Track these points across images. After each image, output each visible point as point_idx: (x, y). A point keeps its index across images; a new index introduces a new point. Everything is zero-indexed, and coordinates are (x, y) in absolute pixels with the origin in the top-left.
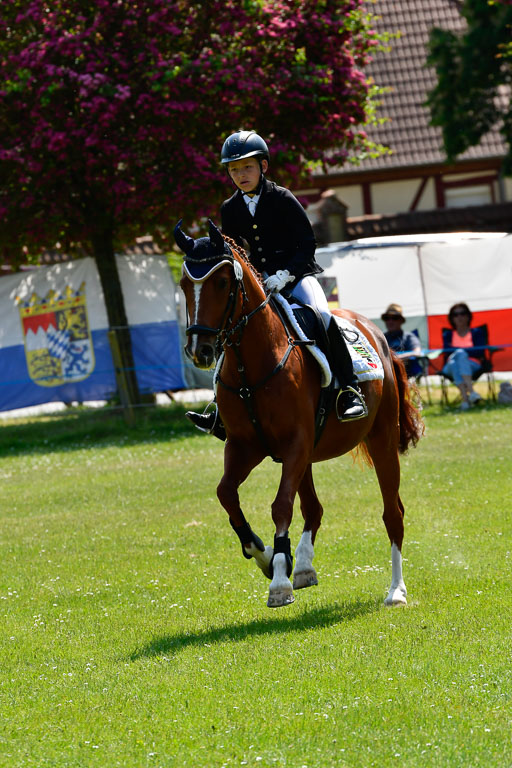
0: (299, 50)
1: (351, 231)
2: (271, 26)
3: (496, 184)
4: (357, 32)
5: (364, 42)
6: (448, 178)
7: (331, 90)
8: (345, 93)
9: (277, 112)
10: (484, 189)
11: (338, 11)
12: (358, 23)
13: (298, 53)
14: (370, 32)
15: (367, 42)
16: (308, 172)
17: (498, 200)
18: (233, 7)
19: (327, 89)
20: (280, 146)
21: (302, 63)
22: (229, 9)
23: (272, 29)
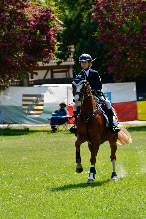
0: (38, 31)
1: (30, 83)
2: (30, 24)
3: (67, 73)
4: (54, 27)
5: (55, 30)
6: (54, 70)
7: (46, 42)
8: (50, 43)
9: (31, 48)
10: (64, 74)
11: (49, 21)
12: (54, 24)
13: (37, 32)
14: (57, 27)
15: (56, 30)
16: (38, 65)
17: (68, 77)
18: (20, 18)
19: (45, 42)
20: (31, 57)
21: (39, 34)
22: (19, 18)
23: (31, 25)
